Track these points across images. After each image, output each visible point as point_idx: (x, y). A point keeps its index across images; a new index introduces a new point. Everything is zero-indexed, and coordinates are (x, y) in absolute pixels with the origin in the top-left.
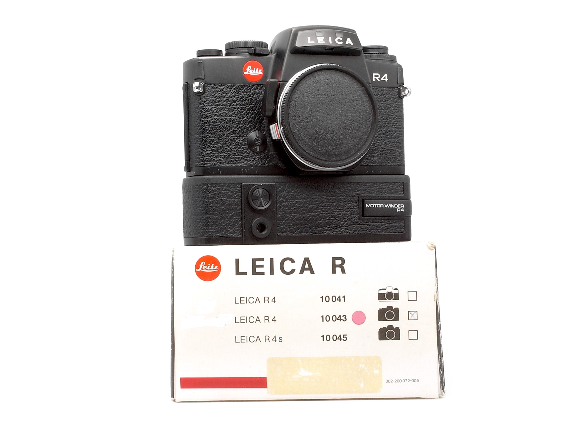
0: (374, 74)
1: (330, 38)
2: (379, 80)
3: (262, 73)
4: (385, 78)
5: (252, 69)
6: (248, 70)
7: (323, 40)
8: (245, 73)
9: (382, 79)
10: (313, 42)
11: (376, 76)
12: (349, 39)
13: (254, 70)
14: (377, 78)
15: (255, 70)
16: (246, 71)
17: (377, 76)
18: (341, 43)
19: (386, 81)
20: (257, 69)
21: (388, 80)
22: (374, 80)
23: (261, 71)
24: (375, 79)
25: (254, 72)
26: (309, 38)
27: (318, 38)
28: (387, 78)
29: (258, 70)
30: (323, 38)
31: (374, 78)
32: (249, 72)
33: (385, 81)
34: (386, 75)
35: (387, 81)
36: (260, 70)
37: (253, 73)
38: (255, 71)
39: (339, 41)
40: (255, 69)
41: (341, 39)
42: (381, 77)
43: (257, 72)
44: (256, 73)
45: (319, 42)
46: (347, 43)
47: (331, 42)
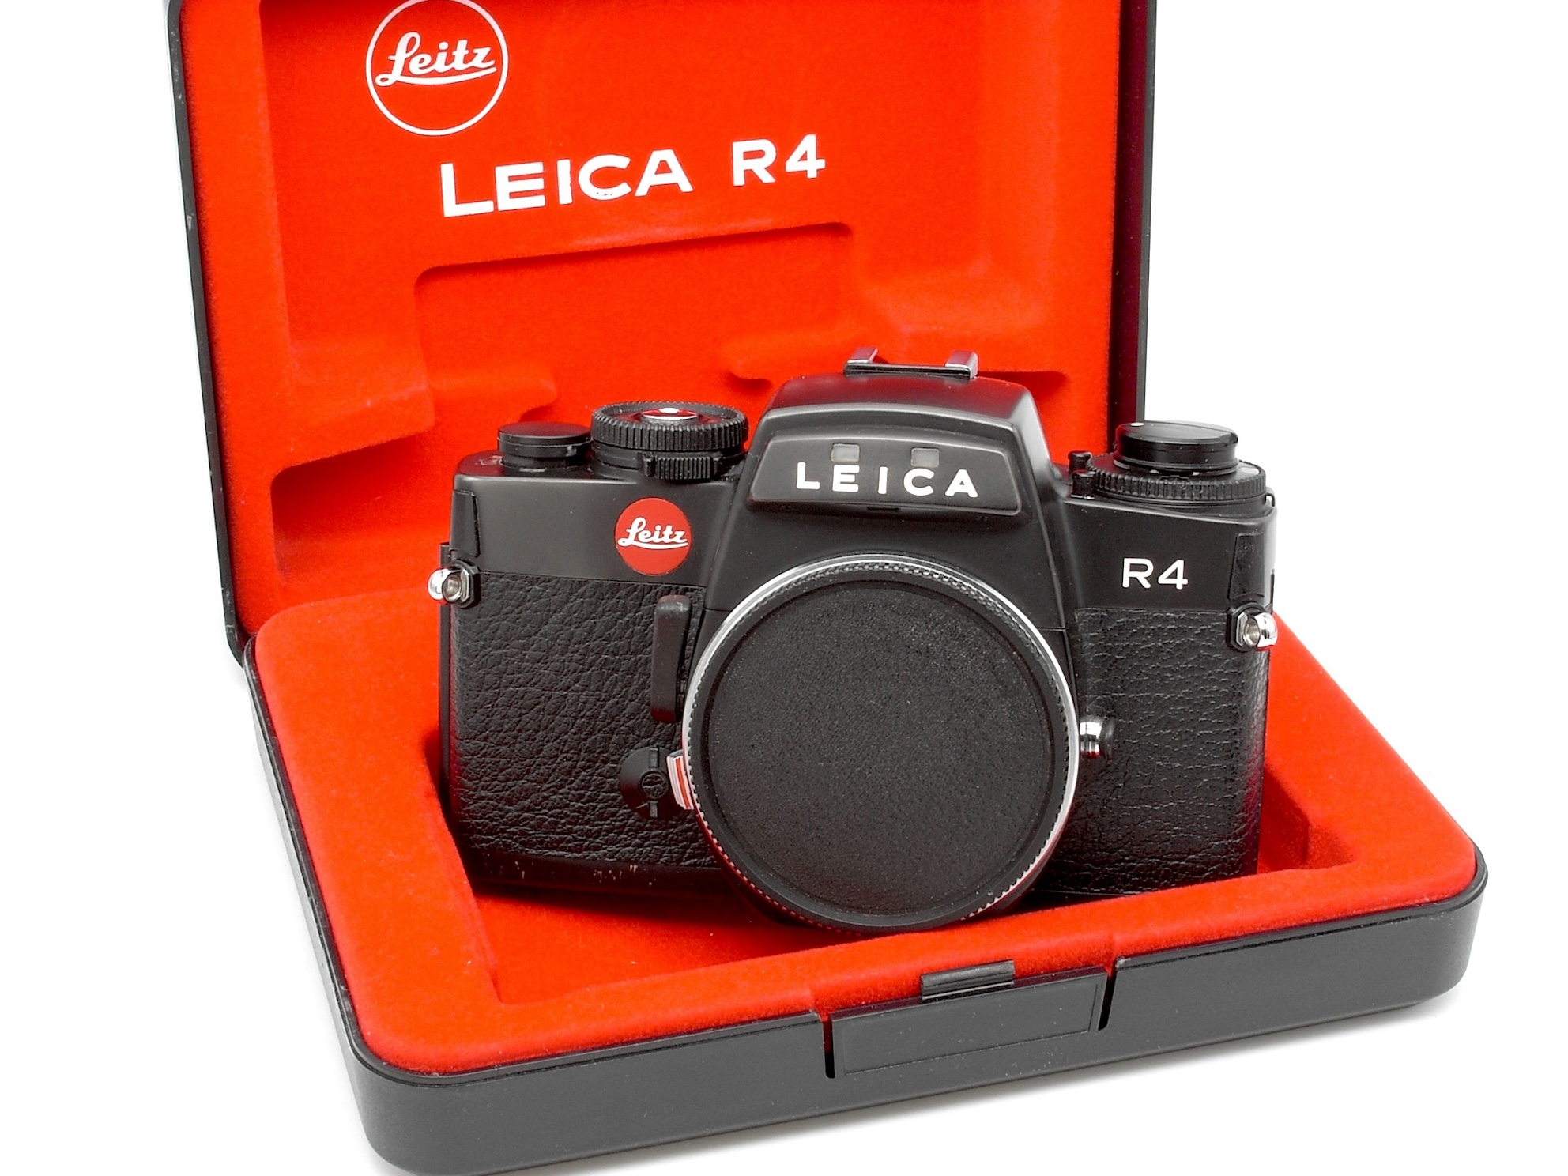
0: (1128, 562)
1: (883, 472)
2: (1147, 585)
3: (684, 543)
4: (1174, 575)
5: (650, 528)
6: (633, 531)
7: (852, 478)
8: (623, 542)
9: (1163, 579)
10: (815, 486)
11: (1134, 568)
12: (962, 475)
13: (657, 534)
14: (1141, 577)
15: (661, 531)
16: (627, 536)
17: (1144, 568)
18: (928, 491)
19: (1179, 587)
20: (669, 528)
21: (1186, 582)
22: (1126, 584)
23: (681, 538)
24: (1133, 580)
25: (656, 538)
26: (802, 467)
27: (838, 469)
28: (1184, 578)
29: (671, 533)
30: (856, 469)
31: (1127, 574)
32: (637, 539)
33: (1175, 585)
34: (1179, 565)
35: (1184, 585)
36: (680, 534)
37: (652, 542)
38: (661, 536)
39: (919, 482)
40: (658, 528)
41: (929, 475)
42: (1158, 572)
43: (666, 539)
44: (662, 543)
45: (837, 487)
46: (950, 492)
47: (882, 489)
